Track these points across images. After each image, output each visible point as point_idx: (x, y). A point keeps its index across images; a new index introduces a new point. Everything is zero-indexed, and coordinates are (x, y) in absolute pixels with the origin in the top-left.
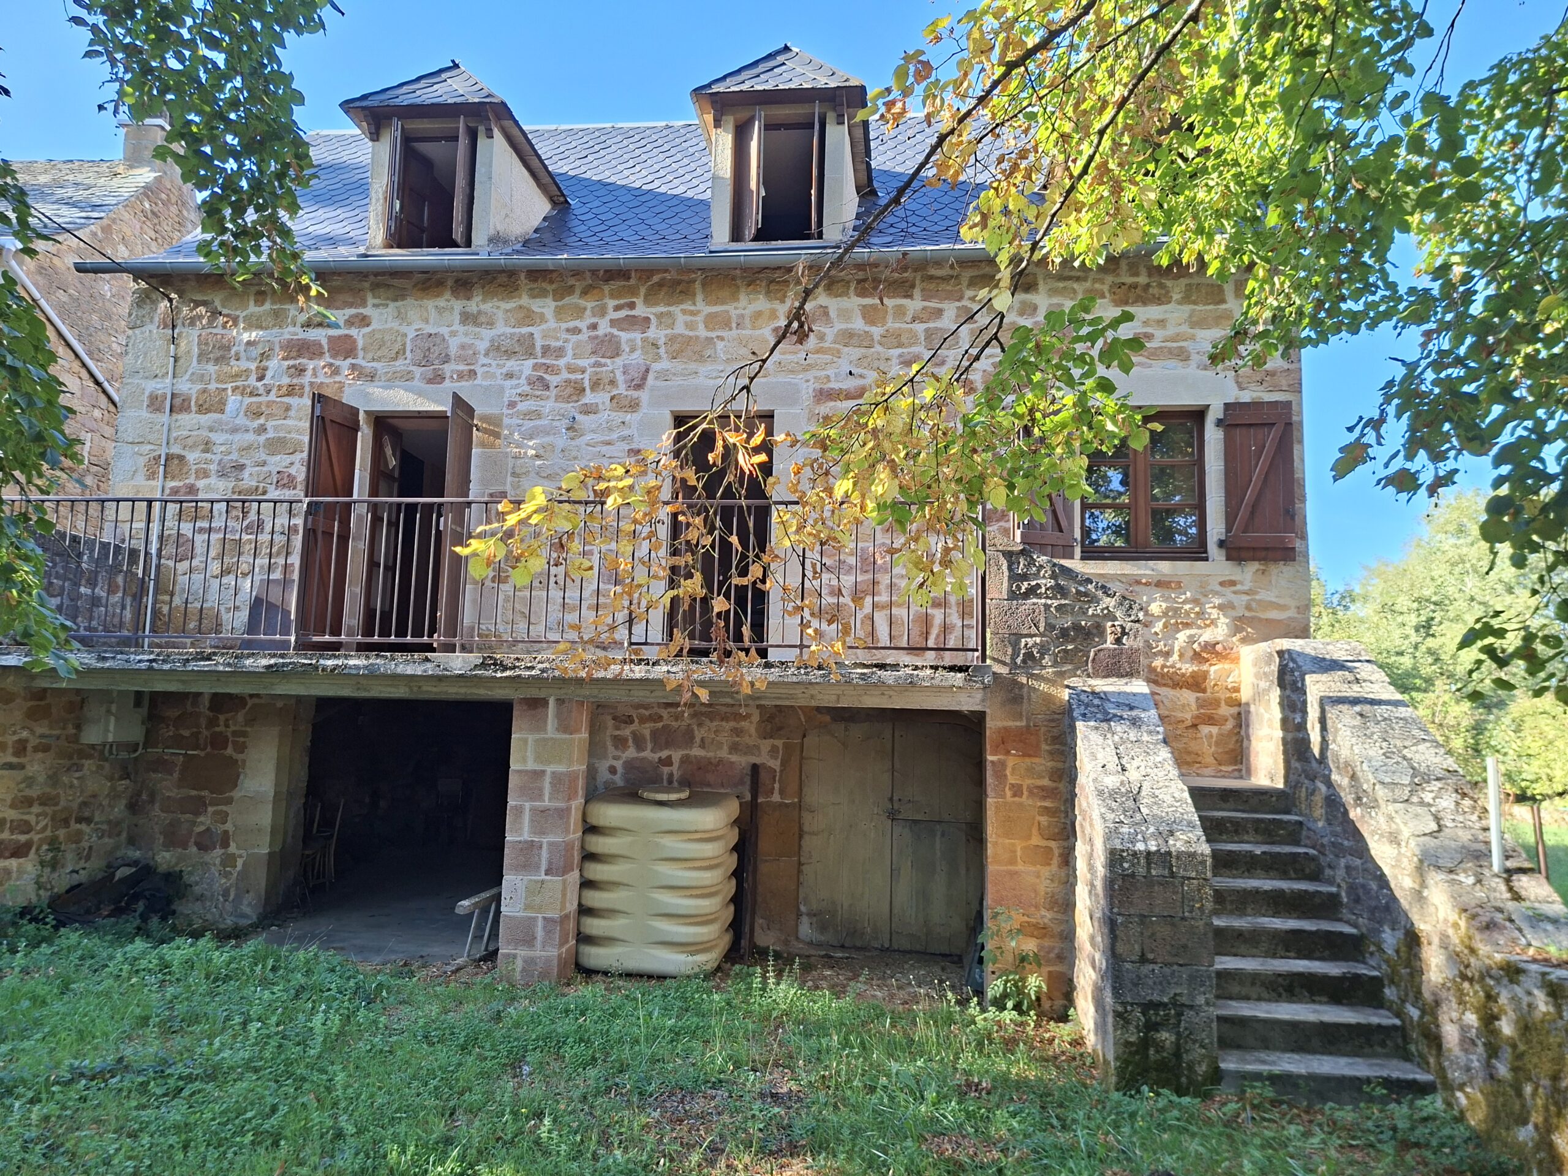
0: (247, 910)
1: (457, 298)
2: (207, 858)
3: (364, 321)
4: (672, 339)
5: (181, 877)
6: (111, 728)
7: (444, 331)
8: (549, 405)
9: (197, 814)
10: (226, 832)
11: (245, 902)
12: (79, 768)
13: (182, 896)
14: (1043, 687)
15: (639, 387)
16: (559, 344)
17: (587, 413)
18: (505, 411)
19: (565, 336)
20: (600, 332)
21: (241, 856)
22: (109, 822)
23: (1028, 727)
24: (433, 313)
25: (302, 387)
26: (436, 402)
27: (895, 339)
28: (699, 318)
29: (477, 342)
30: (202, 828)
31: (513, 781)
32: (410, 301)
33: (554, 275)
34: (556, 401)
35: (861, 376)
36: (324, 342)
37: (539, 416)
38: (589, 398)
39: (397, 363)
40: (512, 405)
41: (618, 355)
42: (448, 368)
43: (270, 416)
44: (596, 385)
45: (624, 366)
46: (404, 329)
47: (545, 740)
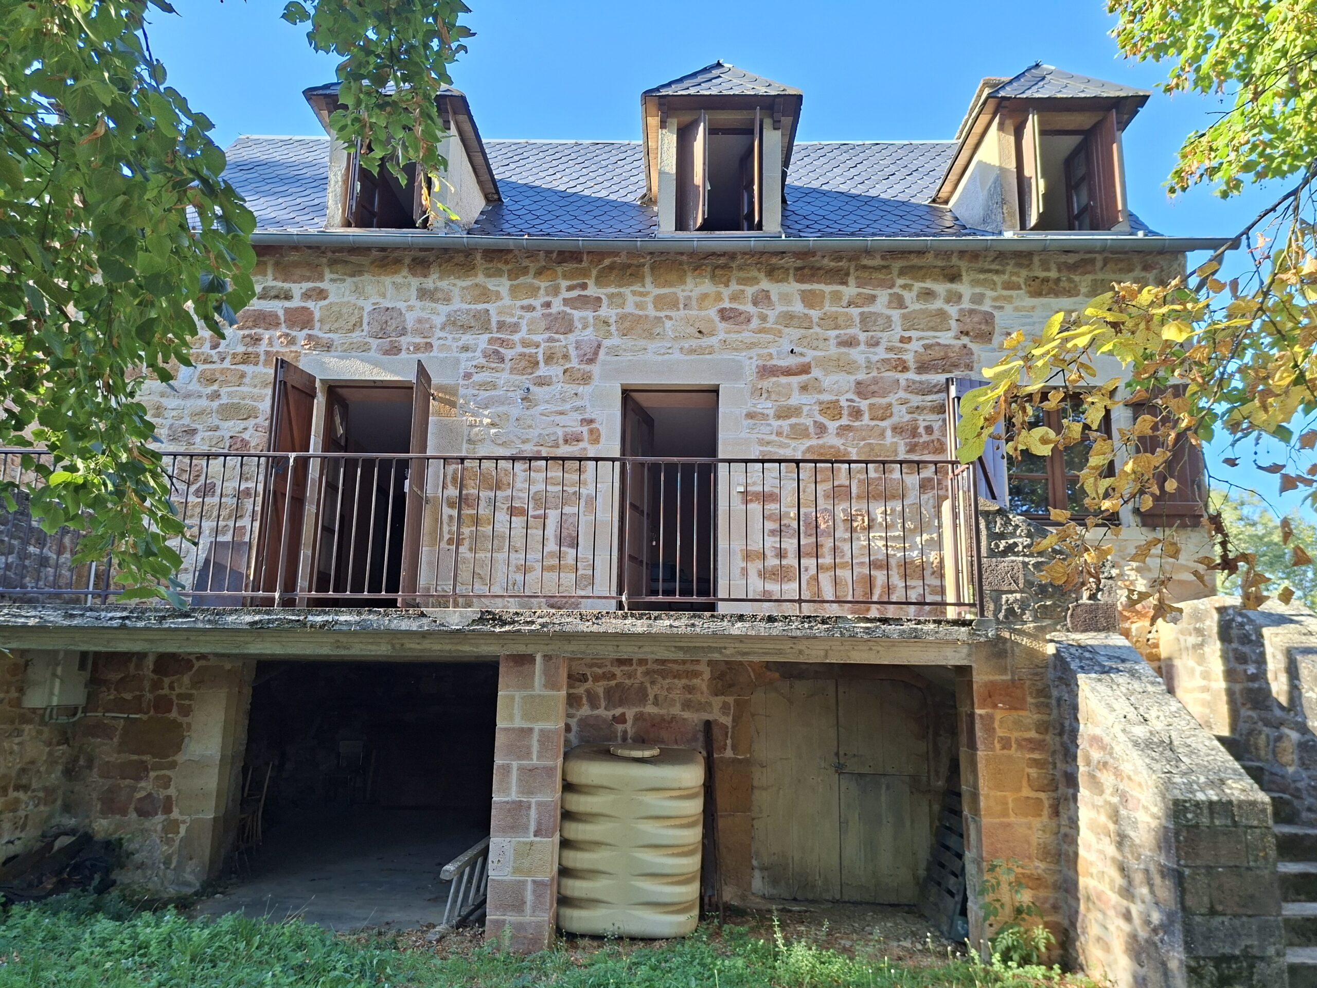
0: (189, 877)
1: (414, 275)
2: (147, 824)
3: (321, 294)
4: (622, 318)
5: (121, 845)
6: (56, 691)
7: (401, 305)
8: (504, 377)
9: (138, 778)
10: (169, 798)
11: (188, 870)
12: (20, 733)
13: (122, 866)
14: (1025, 641)
15: (591, 361)
16: (514, 320)
17: (541, 384)
18: (461, 382)
19: (520, 312)
20: (554, 309)
21: (184, 822)
22: (45, 789)
23: (1013, 680)
24: (390, 291)
25: (257, 355)
26: (392, 372)
27: (832, 321)
28: (649, 299)
29: (433, 317)
30: (142, 794)
31: (500, 740)
32: (366, 277)
33: (510, 256)
34: (511, 373)
35: (801, 354)
36: (281, 313)
37: (495, 387)
38: (543, 370)
39: (354, 335)
40: (468, 376)
41: (571, 331)
42: (404, 341)
43: (225, 382)
44: (550, 359)
45: (577, 342)
46: (361, 303)
47: (532, 696)
